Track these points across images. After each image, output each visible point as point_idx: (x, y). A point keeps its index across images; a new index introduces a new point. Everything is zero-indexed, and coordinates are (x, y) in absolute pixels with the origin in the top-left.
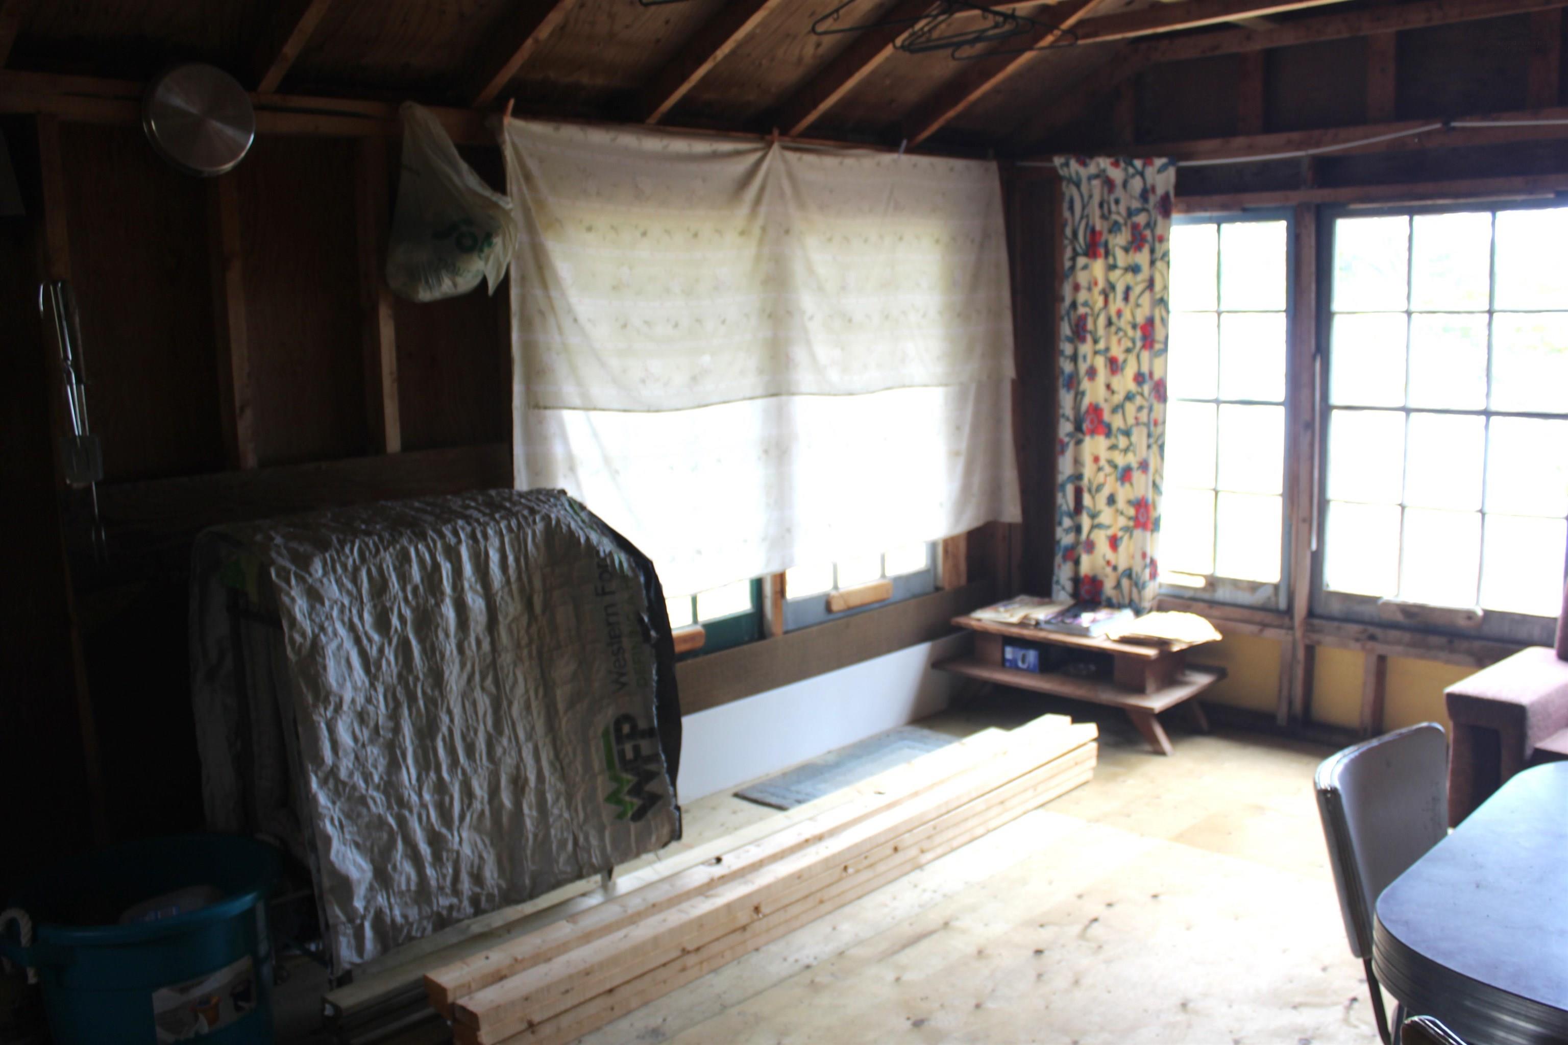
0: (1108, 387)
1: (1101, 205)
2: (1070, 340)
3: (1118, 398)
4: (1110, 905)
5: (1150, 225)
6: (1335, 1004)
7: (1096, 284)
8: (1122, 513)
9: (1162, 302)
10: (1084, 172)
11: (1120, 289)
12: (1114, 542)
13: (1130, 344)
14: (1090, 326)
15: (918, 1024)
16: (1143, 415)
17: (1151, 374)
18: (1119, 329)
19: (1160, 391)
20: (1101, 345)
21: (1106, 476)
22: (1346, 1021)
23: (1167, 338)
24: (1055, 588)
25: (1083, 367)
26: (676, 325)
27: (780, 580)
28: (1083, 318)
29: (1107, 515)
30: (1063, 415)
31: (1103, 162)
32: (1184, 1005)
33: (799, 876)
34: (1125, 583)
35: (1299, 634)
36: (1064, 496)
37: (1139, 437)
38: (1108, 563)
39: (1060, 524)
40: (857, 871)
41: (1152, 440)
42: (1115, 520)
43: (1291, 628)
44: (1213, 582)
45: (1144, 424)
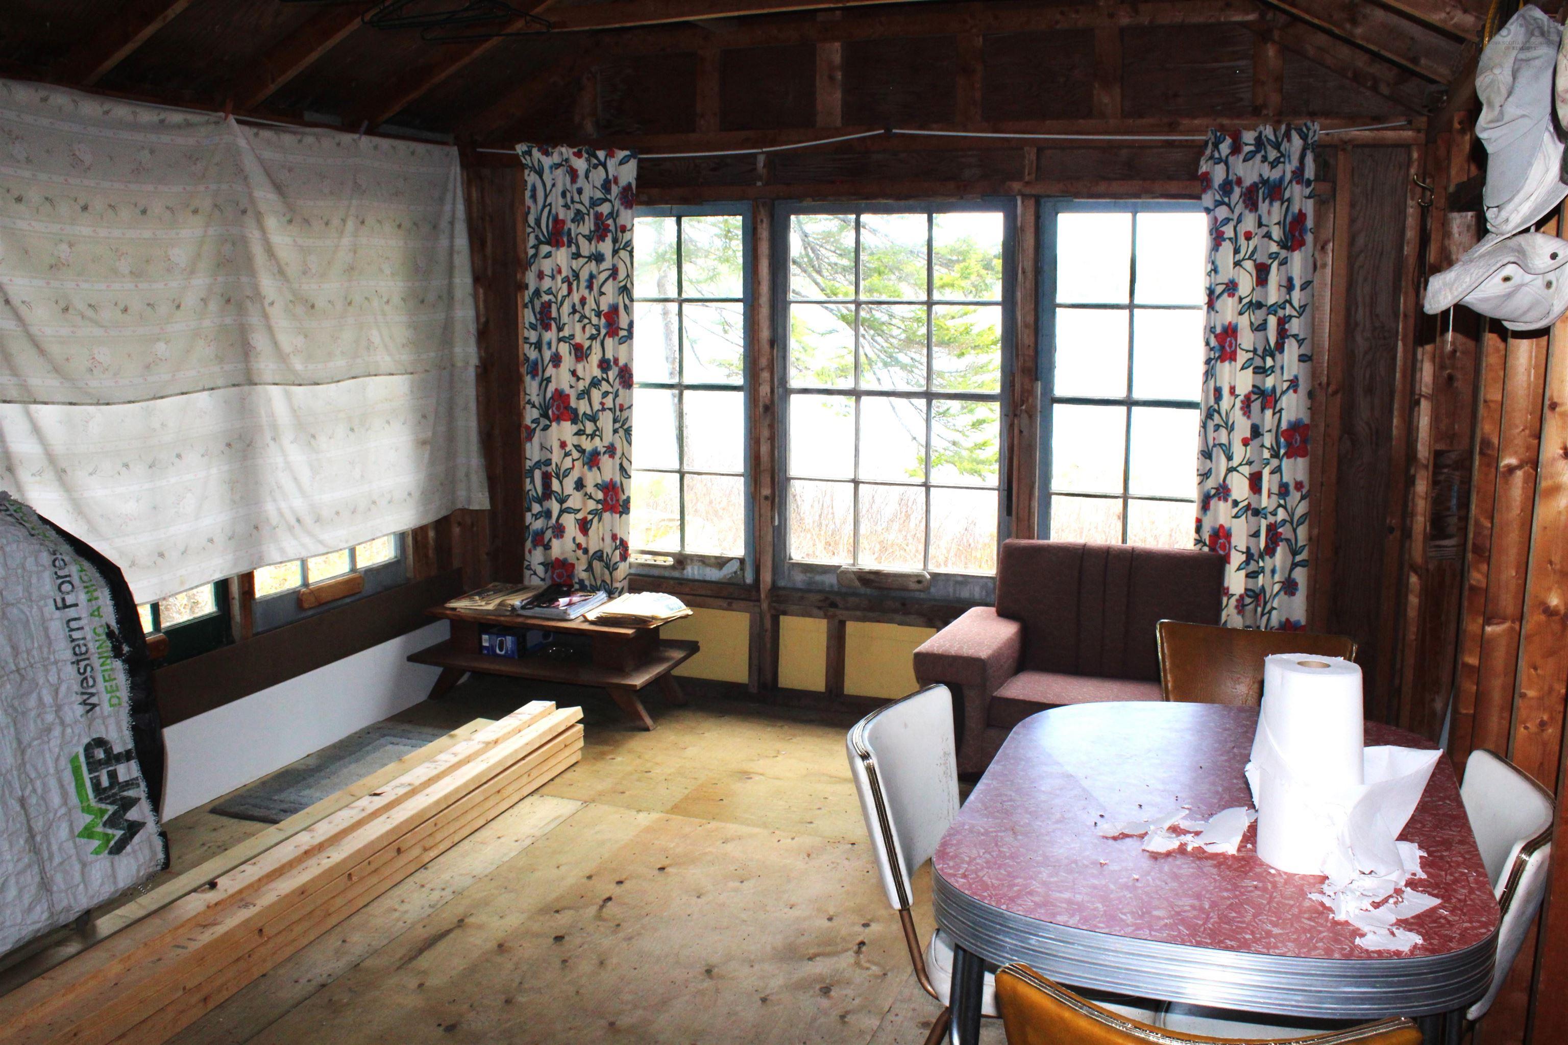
0: (574, 373)
1: (564, 195)
2: (533, 327)
3: (581, 385)
4: (620, 883)
5: (614, 215)
6: (846, 950)
7: (560, 272)
8: (591, 497)
9: (626, 290)
10: (547, 162)
11: (584, 275)
12: (584, 525)
13: (594, 332)
14: (554, 314)
15: (451, 1028)
16: (609, 401)
17: (616, 361)
18: (583, 317)
19: (626, 377)
20: (566, 333)
21: (574, 460)
22: (857, 964)
23: (631, 324)
24: (527, 573)
25: (547, 355)
26: (125, 310)
27: (247, 579)
28: (548, 305)
29: (575, 500)
30: (529, 402)
31: (566, 151)
32: (709, 972)
33: (302, 891)
34: (597, 565)
35: (765, 606)
36: (533, 481)
37: (606, 421)
38: (579, 546)
39: (530, 510)
40: (362, 879)
41: (617, 425)
42: (584, 504)
43: (759, 600)
44: (681, 560)
45: (610, 409)
